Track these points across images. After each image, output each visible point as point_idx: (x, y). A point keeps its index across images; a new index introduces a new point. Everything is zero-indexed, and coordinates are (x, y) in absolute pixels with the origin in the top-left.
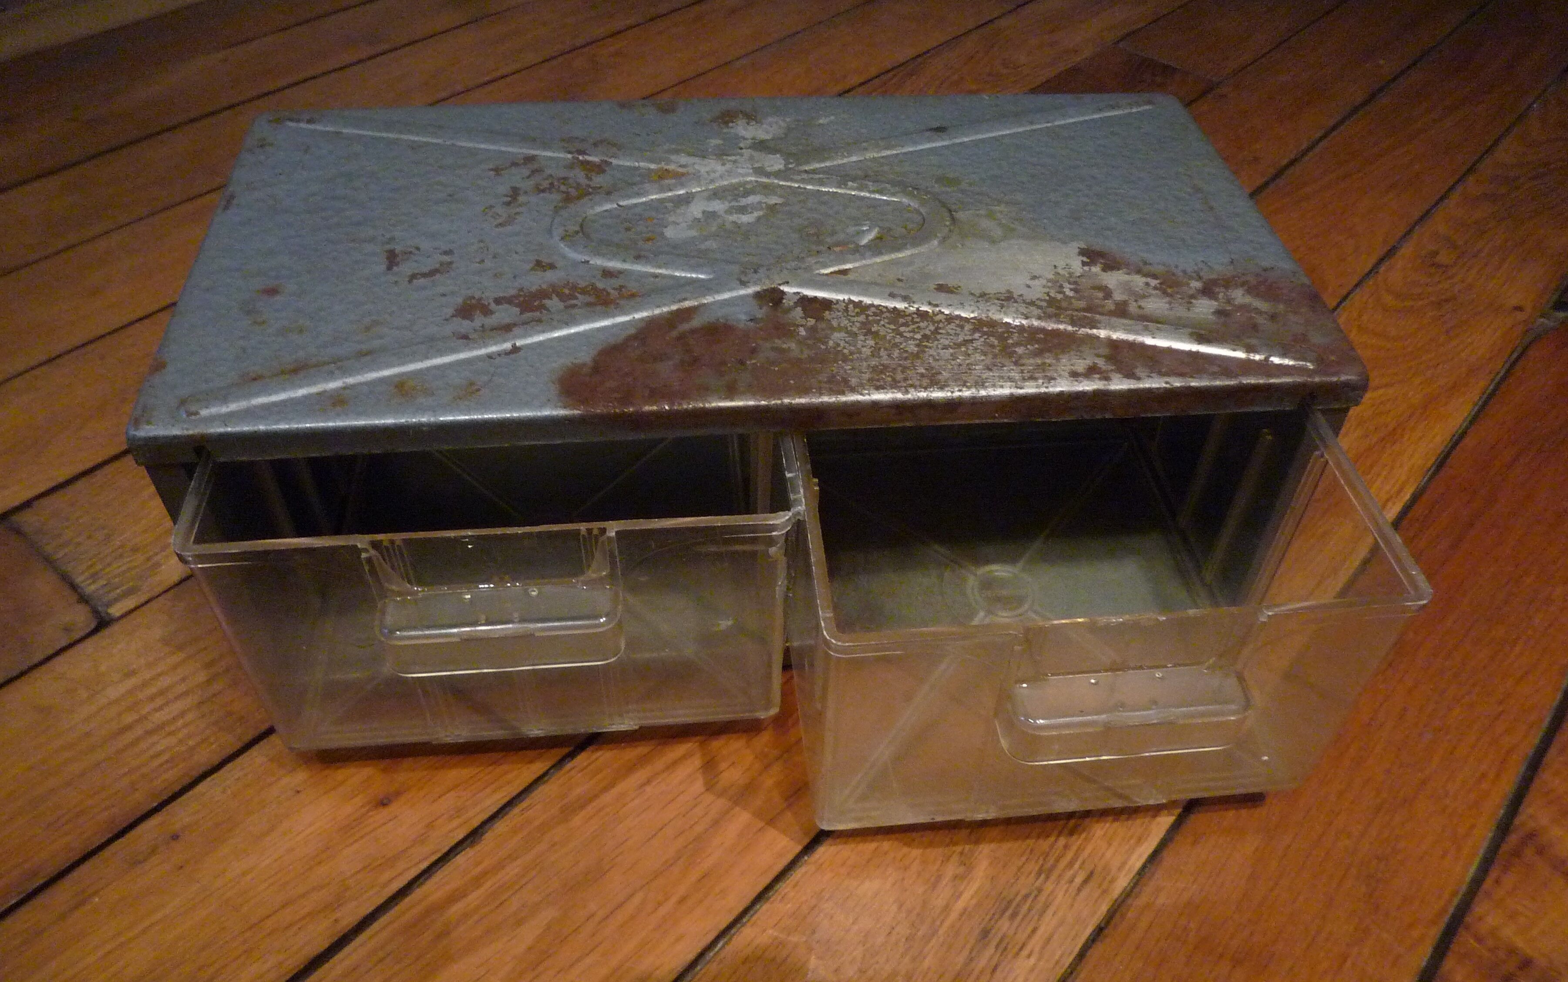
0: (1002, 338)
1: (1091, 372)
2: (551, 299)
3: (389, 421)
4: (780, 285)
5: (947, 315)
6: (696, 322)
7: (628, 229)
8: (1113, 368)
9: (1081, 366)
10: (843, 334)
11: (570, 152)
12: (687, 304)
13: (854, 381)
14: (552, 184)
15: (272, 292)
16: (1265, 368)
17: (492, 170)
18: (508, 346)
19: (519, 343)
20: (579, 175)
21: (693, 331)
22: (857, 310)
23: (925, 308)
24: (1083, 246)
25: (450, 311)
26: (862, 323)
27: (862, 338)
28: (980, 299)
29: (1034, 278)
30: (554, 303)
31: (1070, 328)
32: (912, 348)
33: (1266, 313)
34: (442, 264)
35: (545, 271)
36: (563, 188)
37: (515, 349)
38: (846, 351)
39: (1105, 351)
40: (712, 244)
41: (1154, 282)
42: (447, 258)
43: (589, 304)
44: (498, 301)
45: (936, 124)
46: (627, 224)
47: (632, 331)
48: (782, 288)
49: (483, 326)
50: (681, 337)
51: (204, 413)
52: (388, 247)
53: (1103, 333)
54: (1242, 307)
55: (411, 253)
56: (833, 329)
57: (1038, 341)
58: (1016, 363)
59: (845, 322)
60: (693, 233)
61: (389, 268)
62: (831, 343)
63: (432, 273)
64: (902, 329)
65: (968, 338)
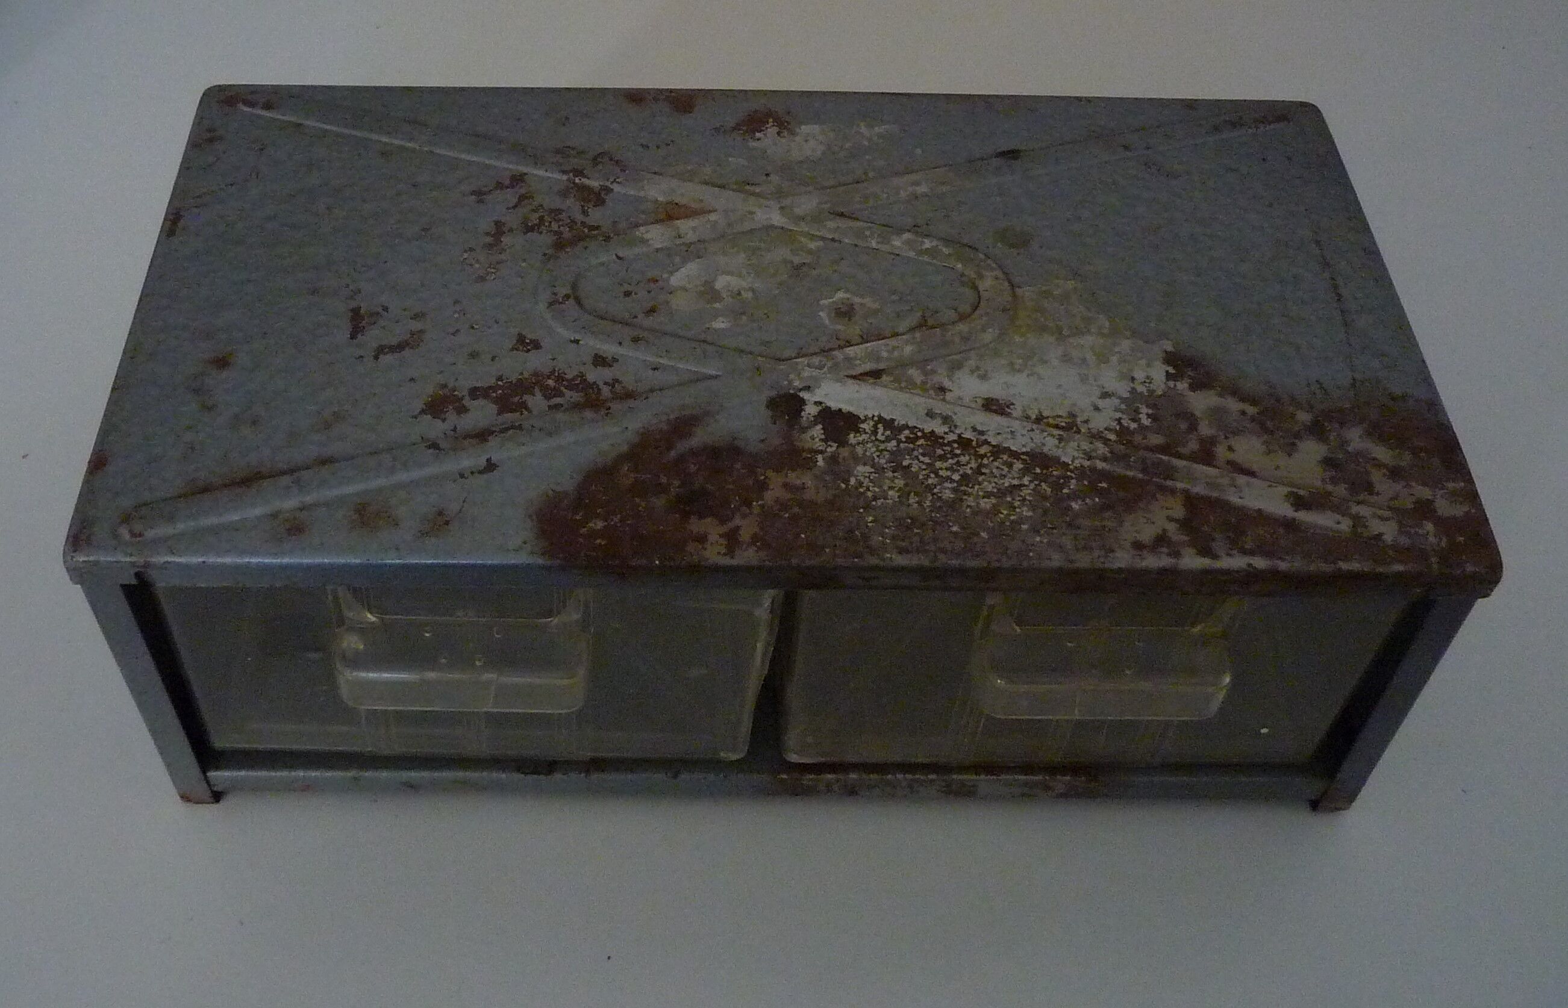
0: (1057, 487)
1: (1159, 541)
2: (534, 395)
3: (350, 560)
4: (800, 390)
5: (994, 446)
6: (699, 438)
7: (627, 294)
8: (1186, 538)
9: (1147, 534)
10: (868, 469)
11: (564, 172)
14: (541, 219)
15: (222, 363)
17: (473, 193)
18: (481, 460)
19: (495, 458)
20: (572, 205)
21: (694, 453)
22: (888, 433)
23: (968, 435)
24: (1170, 348)
25: (418, 405)
26: (892, 453)
27: (890, 474)
28: (1034, 427)
29: (1105, 395)
30: (536, 401)
31: (1140, 476)
32: (947, 493)
33: (1385, 466)
34: (412, 334)
35: (528, 351)
36: (555, 226)
37: (491, 467)
38: (869, 494)
39: (1179, 511)
40: (722, 323)
41: (1251, 410)
42: (416, 326)
43: (577, 407)
44: (474, 393)
45: (1006, 146)
46: (626, 287)
47: (626, 448)
48: (801, 394)
49: (455, 430)
50: (681, 459)
51: (150, 534)
52: (353, 304)
54: (1358, 454)
55: (378, 313)
56: (856, 459)
57: (1101, 493)
58: (1070, 525)
59: (871, 451)
60: (700, 305)
61: (353, 336)
62: (853, 481)
63: (400, 347)
64: (938, 464)
65: (1016, 482)
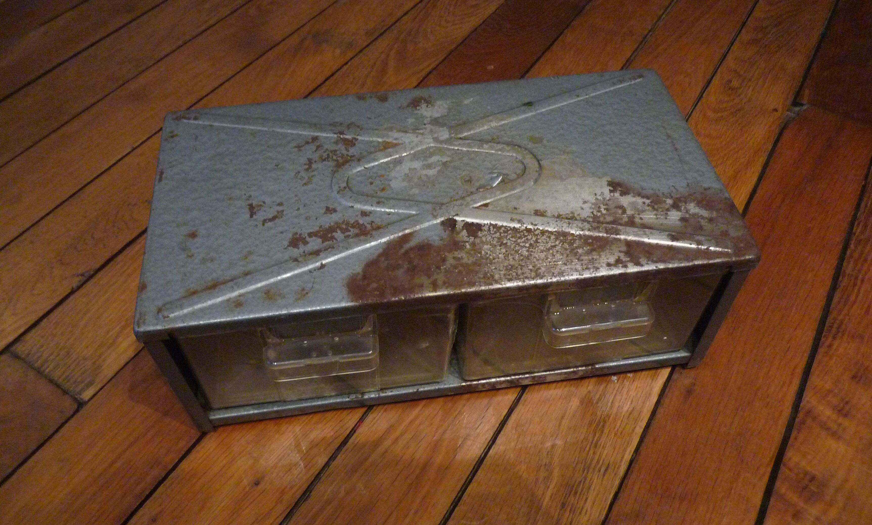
0: (571, 244)
1: (618, 262)
2: (337, 232)
3: (264, 315)
4: (454, 216)
5: (541, 230)
6: (412, 243)
7: (371, 183)
8: (628, 259)
9: (612, 260)
10: (489, 246)
11: (335, 133)
12: (407, 231)
13: (497, 277)
14: (328, 155)
15: (193, 235)
16: (707, 254)
17: (296, 147)
18: (318, 264)
19: (324, 262)
20: (341, 148)
21: (411, 249)
22: (495, 230)
23: (530, 227)
24: (610, 179)
25: (286, 243)
26: (499, 238)
27: (499, 248)
28: (558, 219)
29: (585, 202)
30: (339, 235)
31: (605, 235)
32: (526, 253)
33: (706, 218)
34: (278, 212)
35: (331, 214)
36: (335, 158)
37: (323, 266)
38: (491, 257)
39: (624, 248)
40: (415, 191)
41: (648, 201)
42: (280, 208)
43: (357, 235)
44: (310, 235)
45: (526, 100)
46: (370, 180)
47: (381, 250)
48: (455, 218)
49: (304, 252)
50: (407, 252)
51: (172, 315)
52: (250, 202)
53: (622, 237)
54: (694, 215)
55: (261, 205)
56: (483, 242)
57: (589, 244)
58: (579, 259)
59: (489, 238)
60: (405, 184)
61: (251, 216)
62: (483, 252)
63: (274, 218)
64: (519, 241)
65: (553, 244)
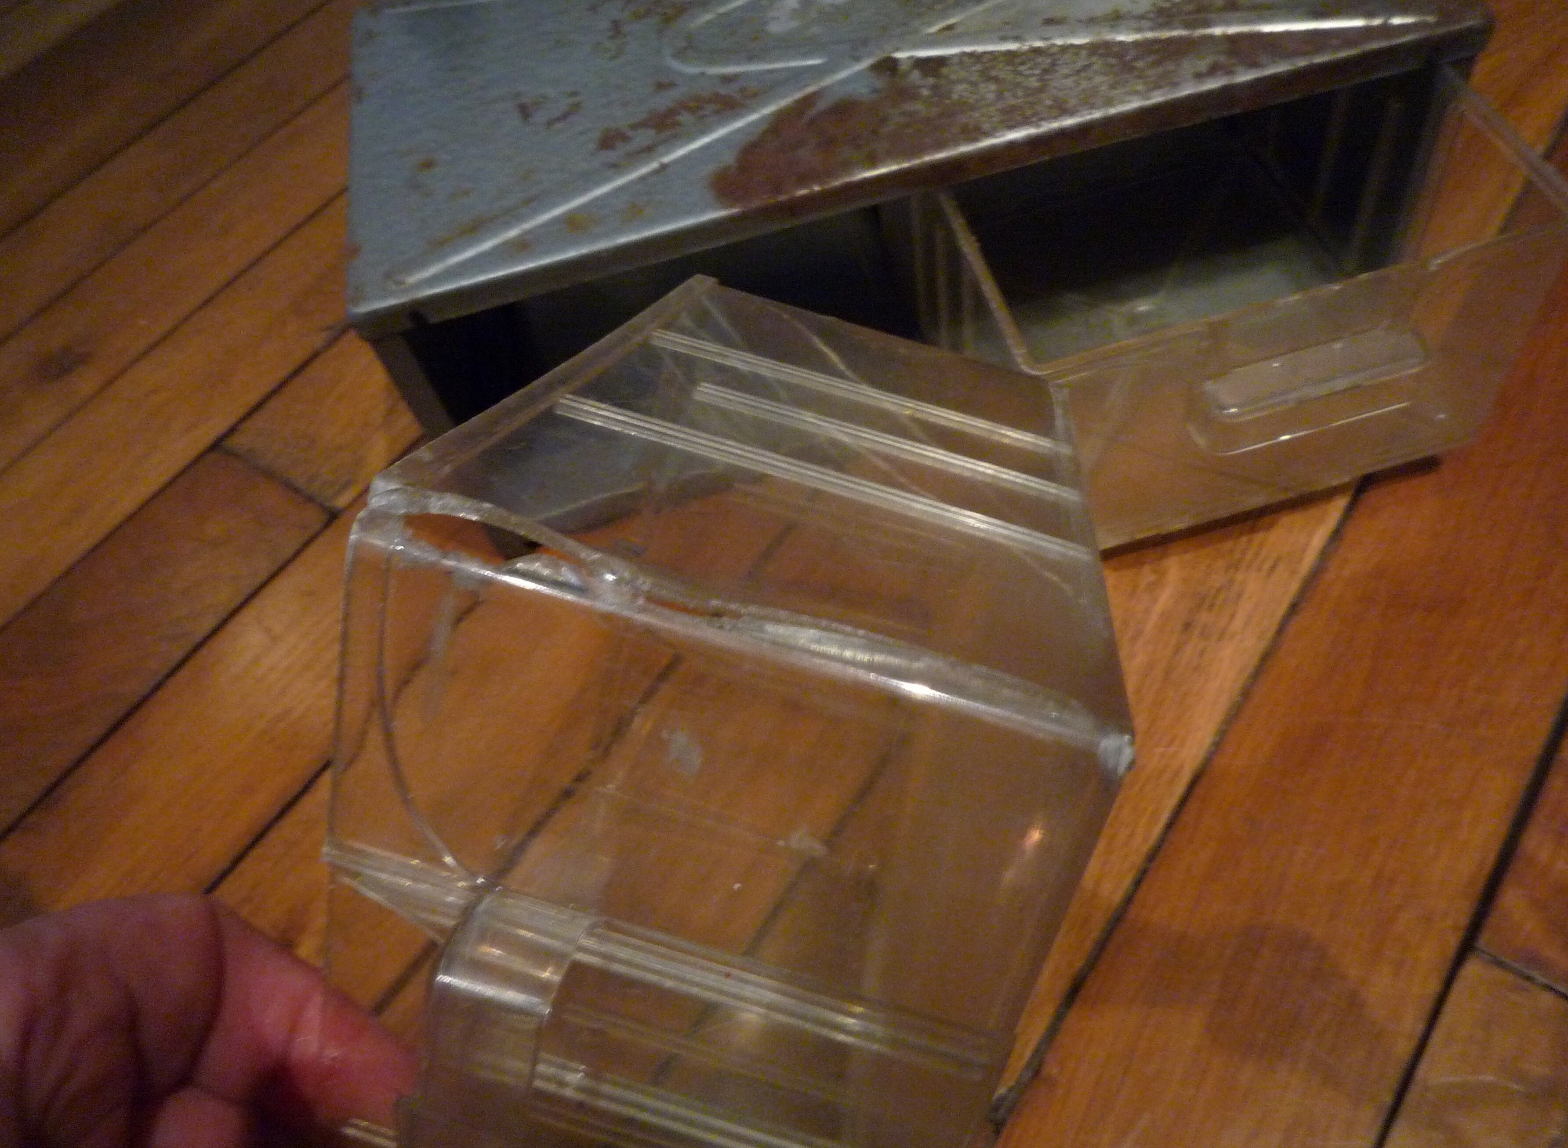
0: (1120, 57)
1: (1213, 70)
2: (682, 115)
3: (571, 253)
4: (890, 53)
5: (1060, 46)
6: (822, 105)
7: (733, 34)
8: (1234, 61)
9: (1203, 65)
10: (964, 86)
12: (810, 89)
13: (986, 127)
15: (428, 165)
16: (1386, 31)
18: (654, 165)
19: (666, 160)
21: (821, 114)
22: (973, 60)
23: (1038, 44)
25: (592, 146)
26: (980, 71)
27: (984, 85)
28: (1089, 24)
30: (685, 118)
31: (1184, 32)
32: (1034, 83)
34: (571, 106)
35: (667, 90)
36: (660, 10)
37: (664, 167)
38: (971, 101)
39: (1223, 47)
40: (815, 30)
42: (574, 99)
43: (717, 112)
44: (634, 127)
46: (731, 30)
47: (765, 127)
48: (894, 55)
49: (627, 152)
50: (812, 122)
51: (410, 280)
52: (517, 102)
53: (1218, 31)
55: (540, 101)
57: (1155, 52)
58: (1139, 77)
59: (963, 74)
60: (795, 24)
61: (525, 120)
62: (955, 96)
63: (565, 117)
64: (1022, 68)
65: (1086, 63)
